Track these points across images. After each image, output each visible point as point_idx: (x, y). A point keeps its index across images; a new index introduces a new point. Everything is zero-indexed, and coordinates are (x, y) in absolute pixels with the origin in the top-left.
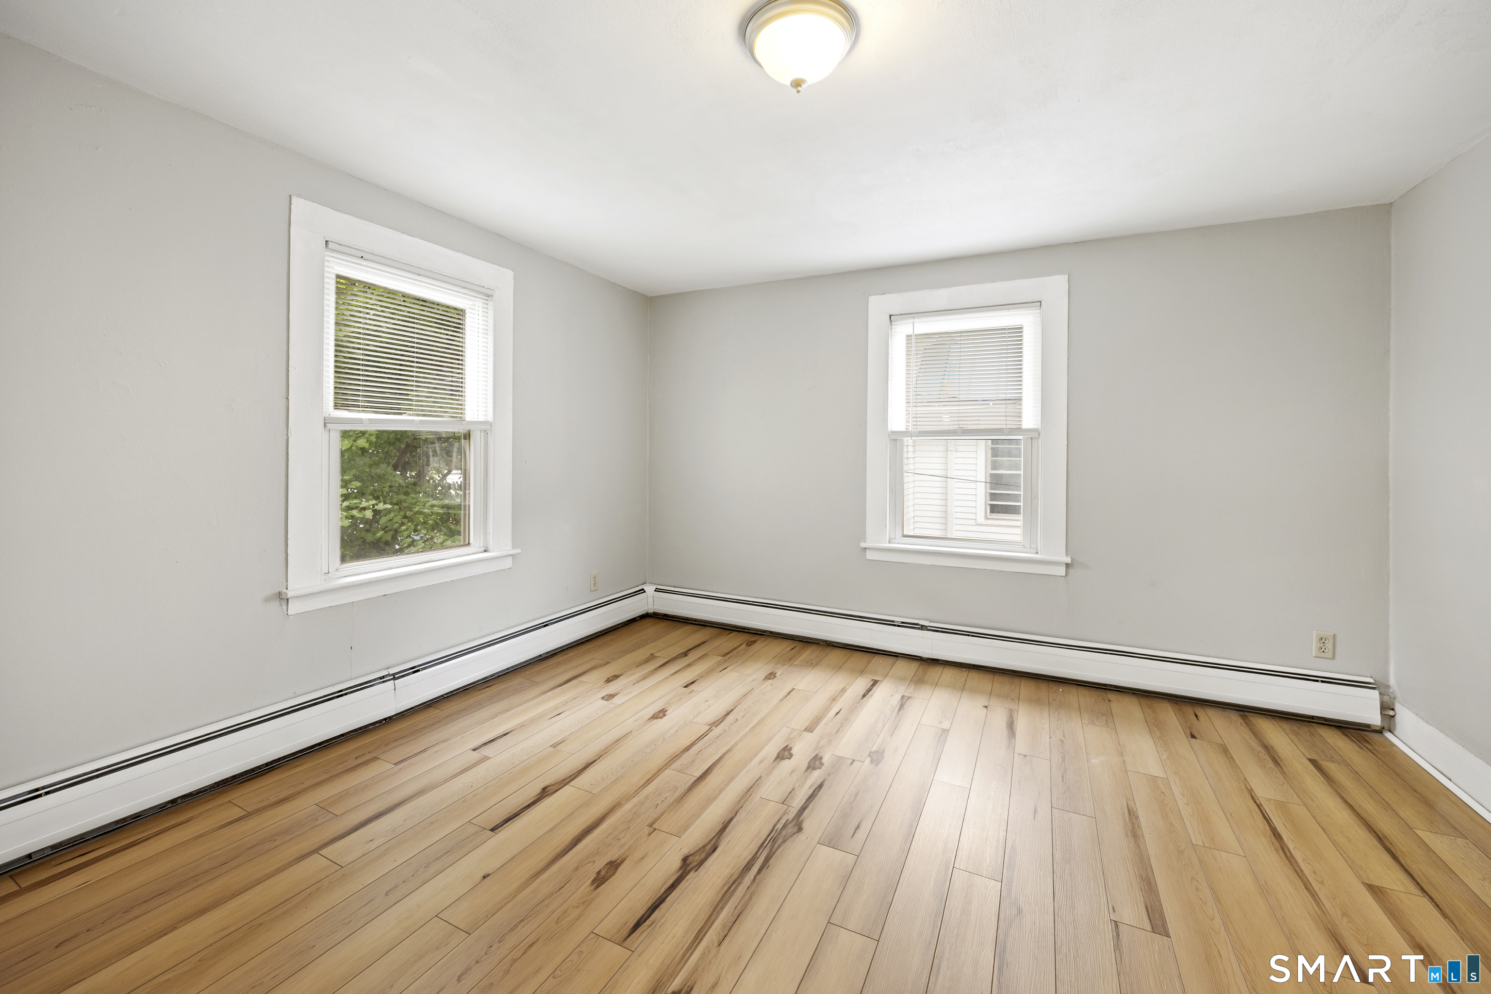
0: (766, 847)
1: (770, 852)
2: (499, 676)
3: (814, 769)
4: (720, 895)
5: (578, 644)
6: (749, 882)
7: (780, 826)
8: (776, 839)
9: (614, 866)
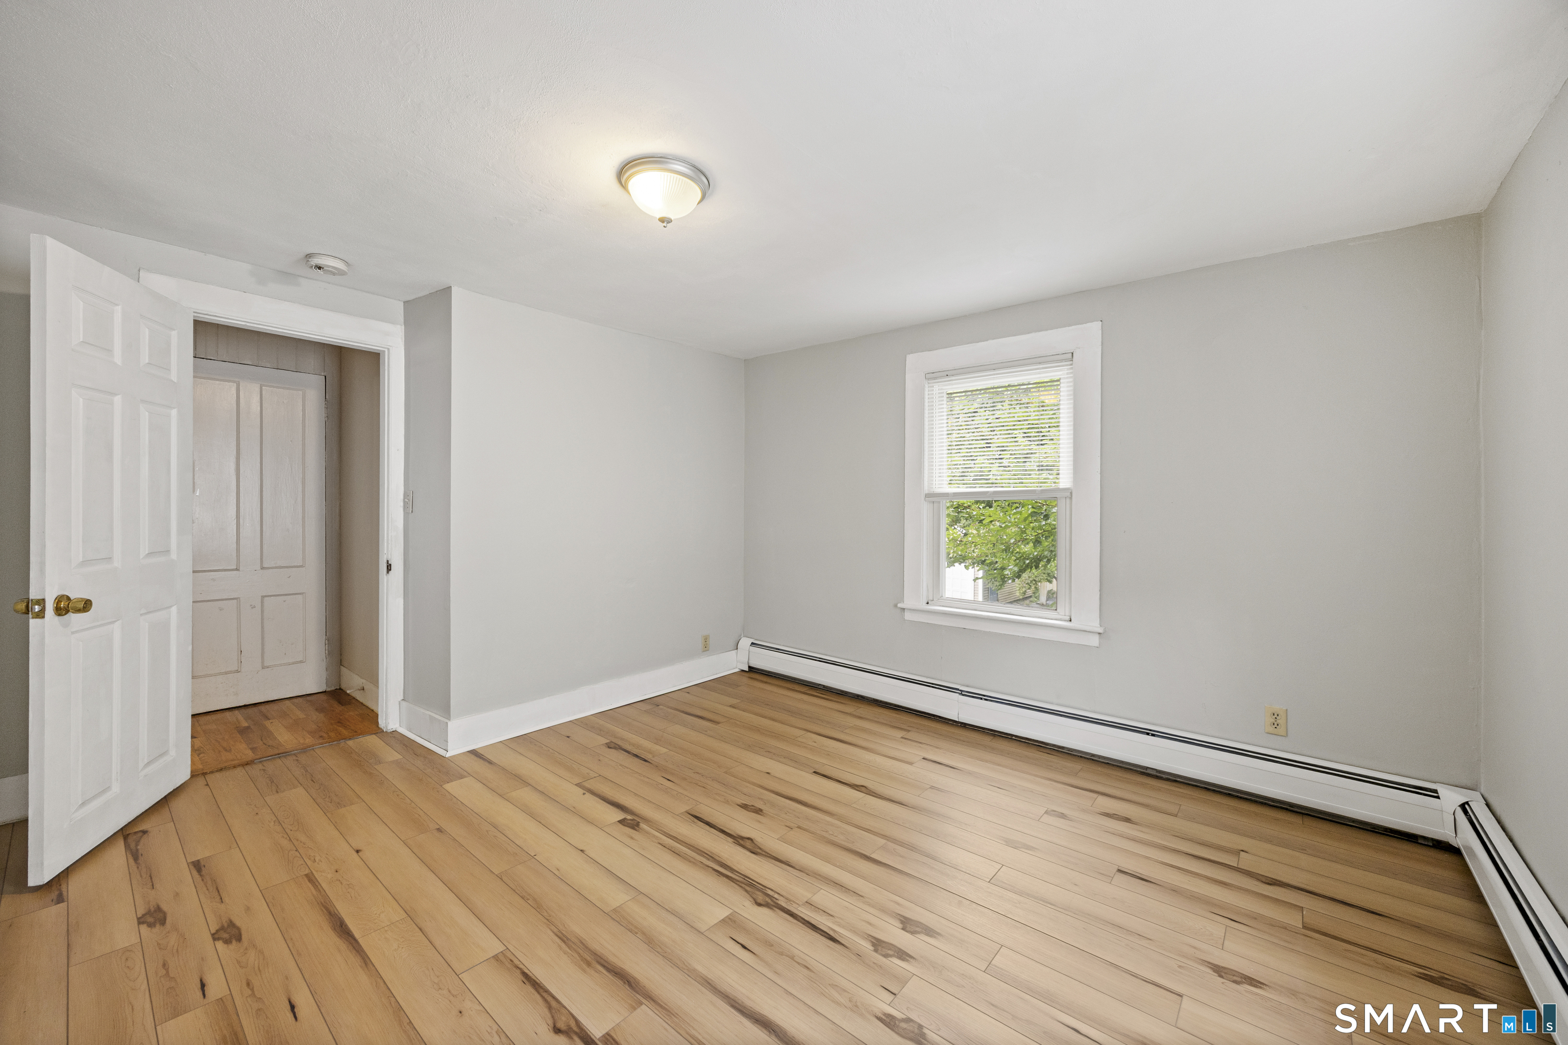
0: (744, 879)
1: (736, 880)
2: (1081, 757)
3: (874, 945)
4: (703, 850)
5: (1229, 794)
6: (707, 864)
7: (770, 892)
8: (751, 886)
9: (758, 811)
